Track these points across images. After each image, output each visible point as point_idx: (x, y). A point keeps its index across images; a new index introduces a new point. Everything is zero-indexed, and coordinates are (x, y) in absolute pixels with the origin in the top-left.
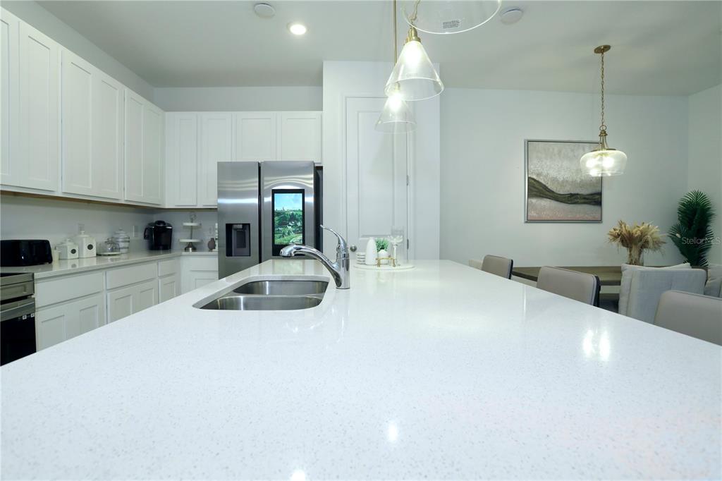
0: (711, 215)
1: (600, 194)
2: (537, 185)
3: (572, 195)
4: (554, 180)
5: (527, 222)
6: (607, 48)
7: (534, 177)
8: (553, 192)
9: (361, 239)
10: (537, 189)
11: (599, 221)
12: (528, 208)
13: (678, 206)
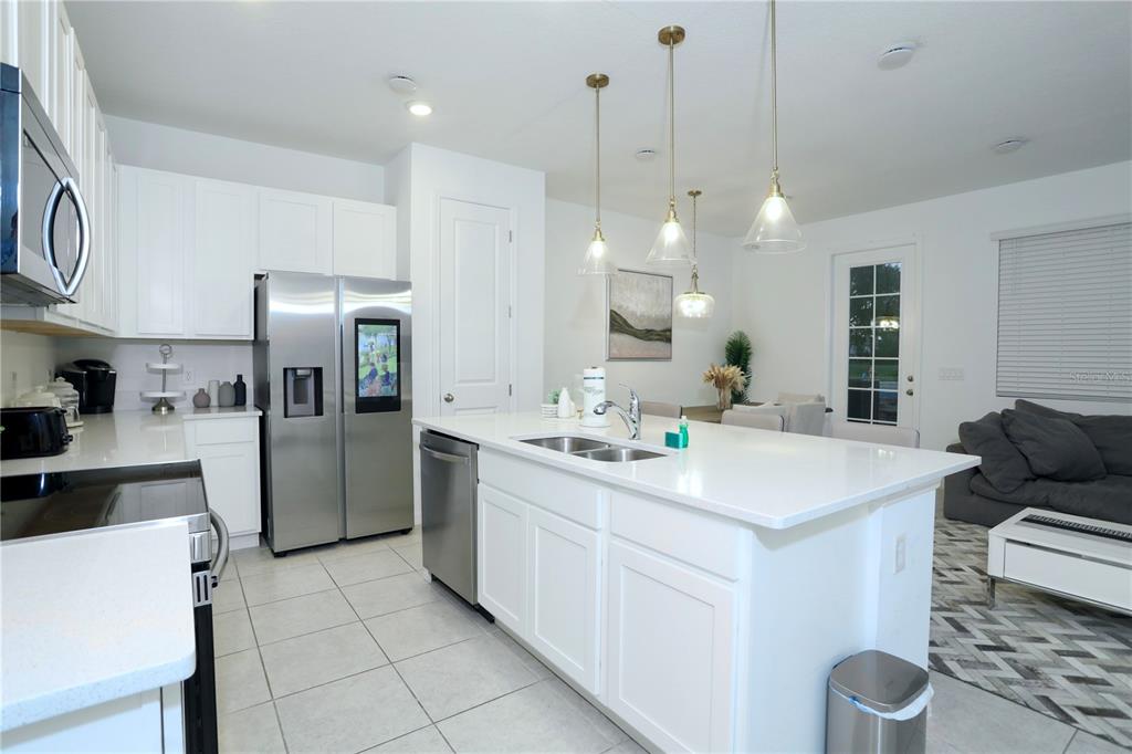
0: (750, 354)
1: (670, 330)
2: (618, 320)
3: (648, 331)
4: (633, 314)
5: (608, 360)
6: (698, 193)
7: (615, 310)
8: (632, 327)
9: (457, 385)
10: (618, 324)
11: (669, 358)
12: (610, 344)
13: (726, 343)
